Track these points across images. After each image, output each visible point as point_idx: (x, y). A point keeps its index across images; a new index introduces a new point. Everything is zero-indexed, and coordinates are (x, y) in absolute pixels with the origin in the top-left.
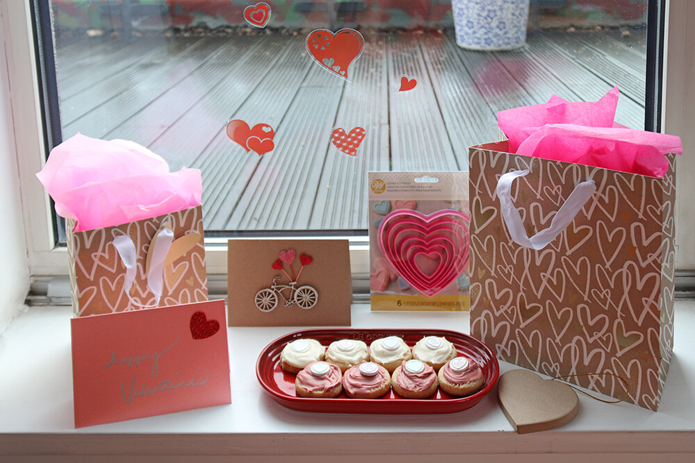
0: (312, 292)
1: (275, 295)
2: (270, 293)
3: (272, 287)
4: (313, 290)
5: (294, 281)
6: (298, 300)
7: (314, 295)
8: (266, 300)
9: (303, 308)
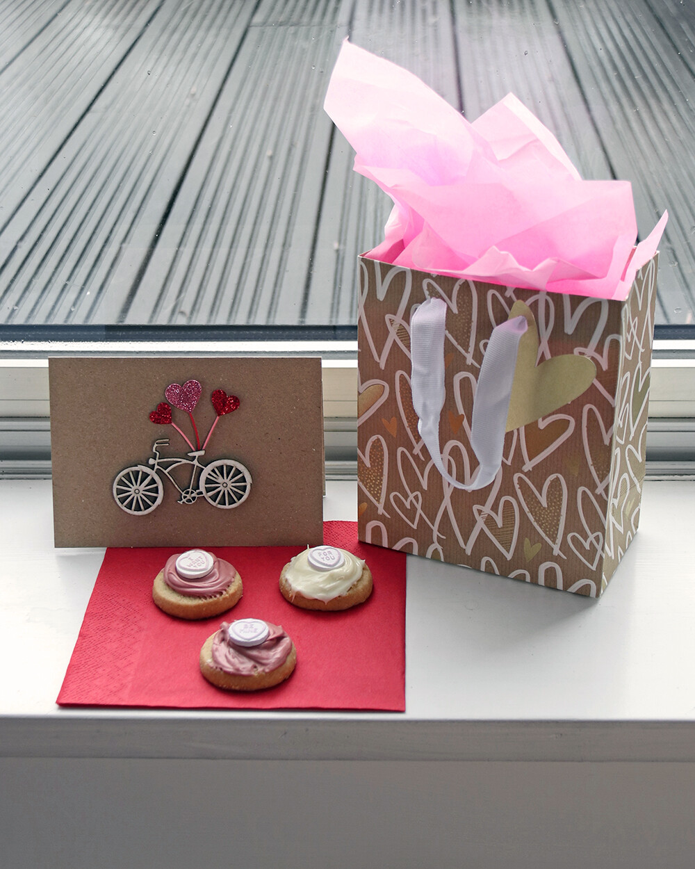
0: (238, 472)
1: (157, 478)
2: (146, 475)
3: (151, 461)
4: (241, 467)
5: (198, 449)
6: (208, 490)
7: (243, 480)
8: (137, 490)
9: (219, 506)
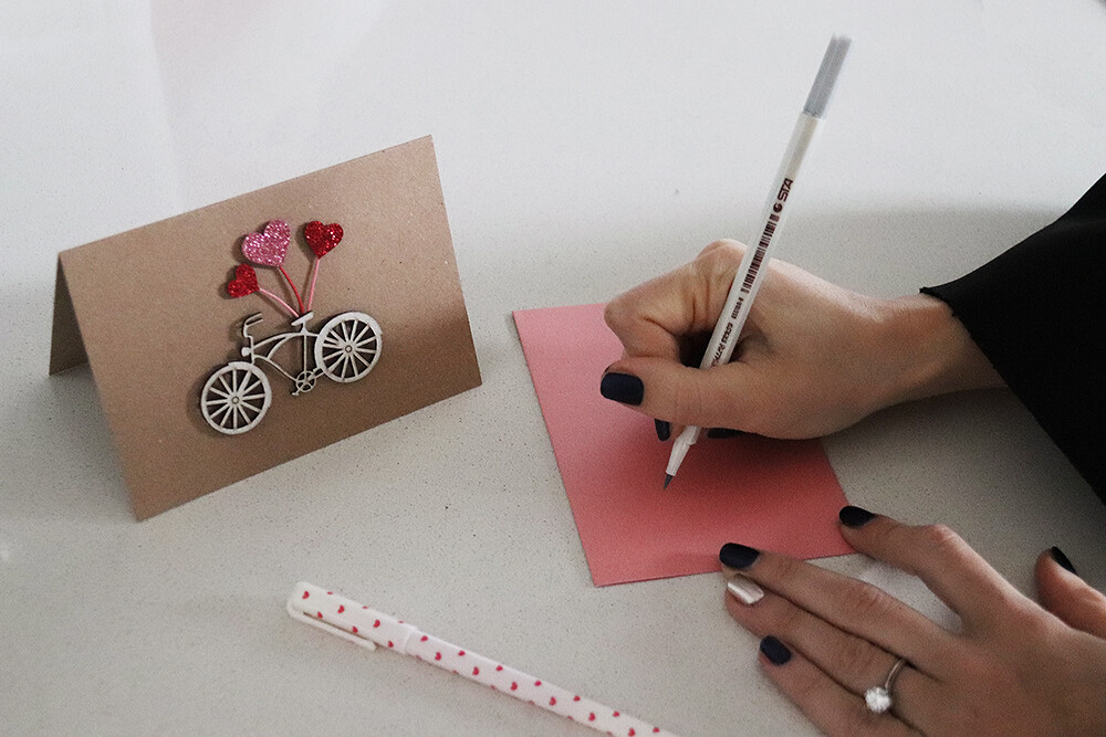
0: (362, 326)
1: (258, 372)
2: (242, 374)
4: (365, 318)
5: (301, 316)
6: (328, 364)
7: (371, 333)
8: (236, 399)
9: (347, 380)
